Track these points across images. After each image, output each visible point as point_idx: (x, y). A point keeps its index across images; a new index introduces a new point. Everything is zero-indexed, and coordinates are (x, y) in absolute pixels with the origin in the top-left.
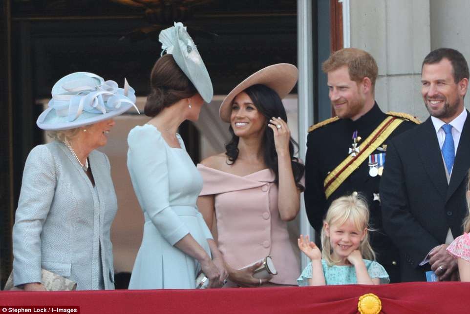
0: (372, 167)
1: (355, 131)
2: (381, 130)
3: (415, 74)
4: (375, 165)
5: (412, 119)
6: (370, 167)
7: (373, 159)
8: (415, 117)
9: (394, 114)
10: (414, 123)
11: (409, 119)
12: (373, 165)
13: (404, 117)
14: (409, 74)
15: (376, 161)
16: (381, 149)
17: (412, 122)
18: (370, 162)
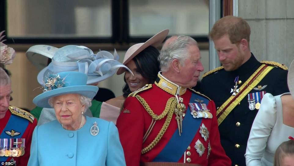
0: (251, 103)
1: (237, 76)
2: (257, 75)
3: (287, 19)
4: (253, 101)
5: (280, 66)
6: (249, 103)
7: (251, 97)
8: (283, 65)
9: (267, 62)
10: (282, 69)
11: (278, 66)
12: (252, 102)
13: (274, 65)
14: (283, 19)
15: (254, 98)
16: (257, 89)
17: (280, 68)
18: (249, 99)
